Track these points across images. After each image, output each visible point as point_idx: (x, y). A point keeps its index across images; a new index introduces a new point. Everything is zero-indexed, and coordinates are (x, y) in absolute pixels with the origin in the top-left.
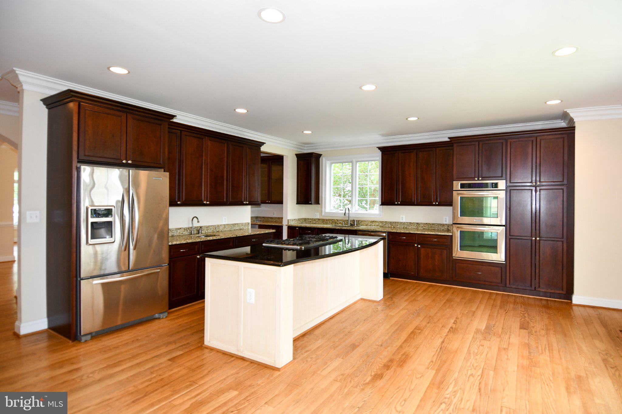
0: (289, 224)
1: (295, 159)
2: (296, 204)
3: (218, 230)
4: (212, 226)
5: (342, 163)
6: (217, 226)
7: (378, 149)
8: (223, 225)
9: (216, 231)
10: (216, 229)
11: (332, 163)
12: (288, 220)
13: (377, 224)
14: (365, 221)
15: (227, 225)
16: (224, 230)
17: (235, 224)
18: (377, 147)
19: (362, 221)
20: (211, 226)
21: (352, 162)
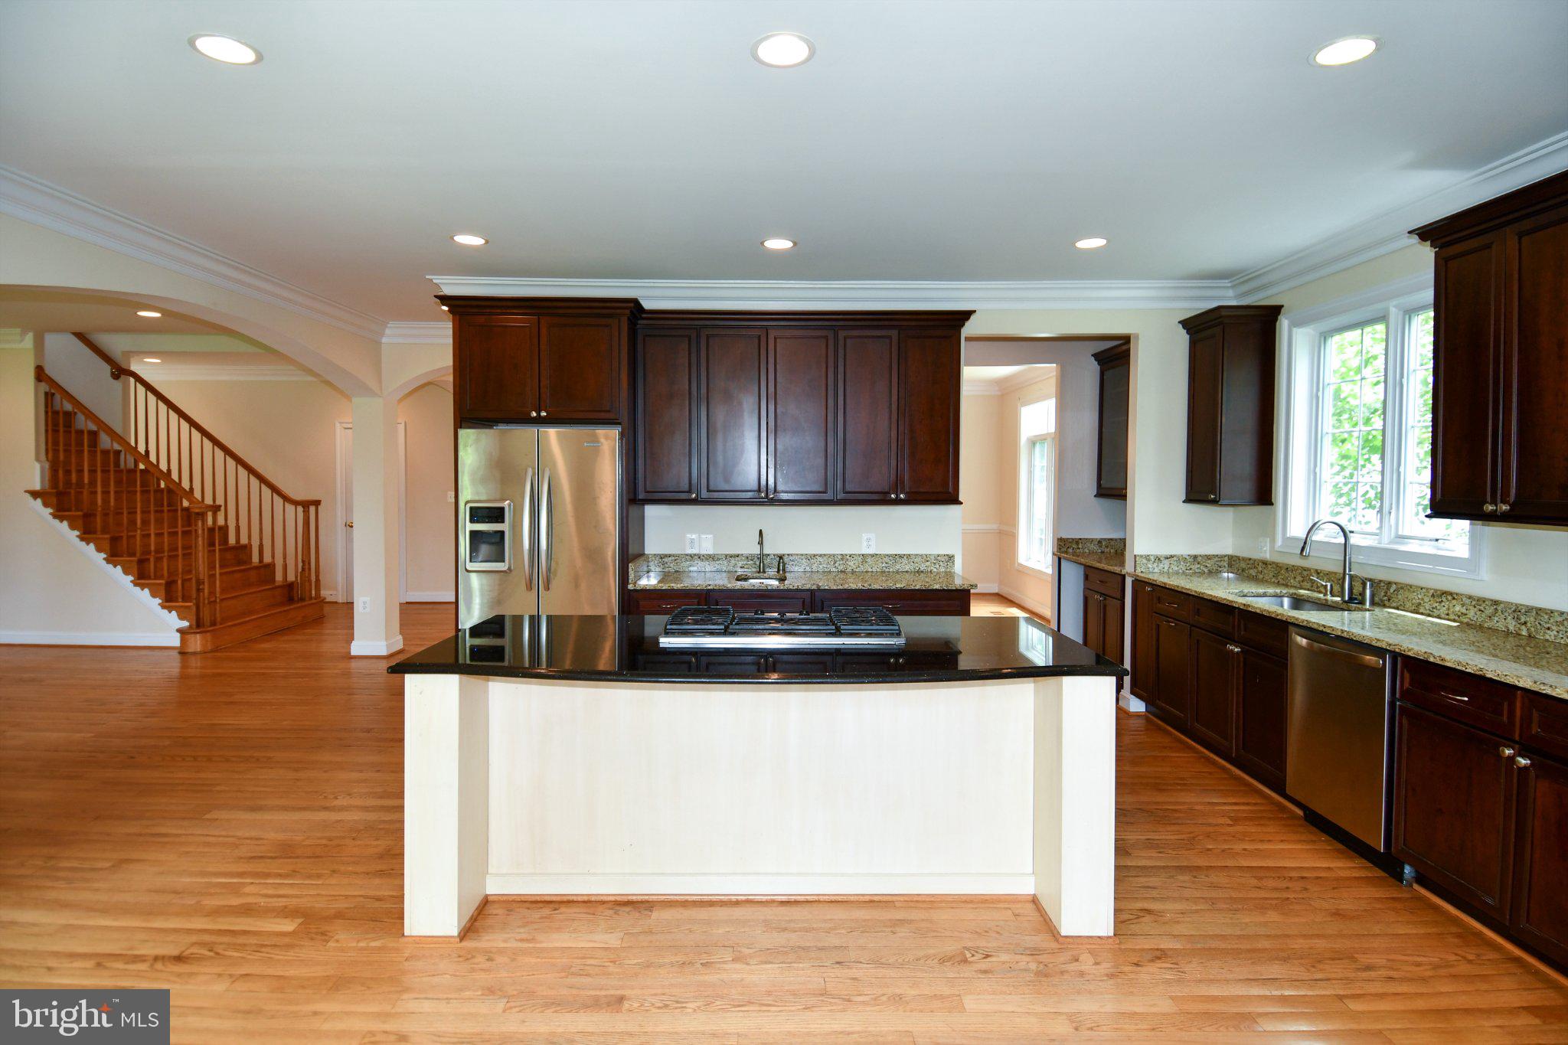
0: (1139, 570)
1: (1183, 338)
2: (1184, 502)
3: (841, 568)
4: (825, 555)
5: (1361, 324)
6: (840, 557)
7: (1415, 239)
8: (859, 555)
9: (834, 569)
10: (836, 565)
11: (1325, 336)
12: (1135, 556)
13: (1458, 608)
14: (1409, 587)
15: (872, 556)
16: (862, 568)
17: (901, 556)
18: (1410, 232)
19: (1402, 587)
20: (821, 555)
21: (1383, 318)
